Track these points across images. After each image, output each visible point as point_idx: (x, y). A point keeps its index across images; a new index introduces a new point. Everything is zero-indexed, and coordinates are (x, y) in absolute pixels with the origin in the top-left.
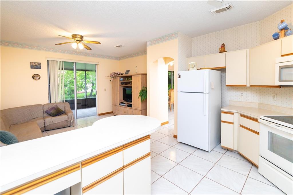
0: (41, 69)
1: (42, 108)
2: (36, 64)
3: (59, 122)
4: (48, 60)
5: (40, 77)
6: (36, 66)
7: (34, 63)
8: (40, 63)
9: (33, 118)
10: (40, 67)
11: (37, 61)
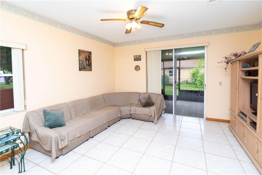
0: (141, 60)
1: (139, 96)
2: (137, 56)
3: (141, 113)
4: (146, 52)
5: (140, 68)
6: (138, 58)
7: (136, 57)
8: (140, 55)
9: (131, 103)
10: (141, 59)
11: (138, 54)
